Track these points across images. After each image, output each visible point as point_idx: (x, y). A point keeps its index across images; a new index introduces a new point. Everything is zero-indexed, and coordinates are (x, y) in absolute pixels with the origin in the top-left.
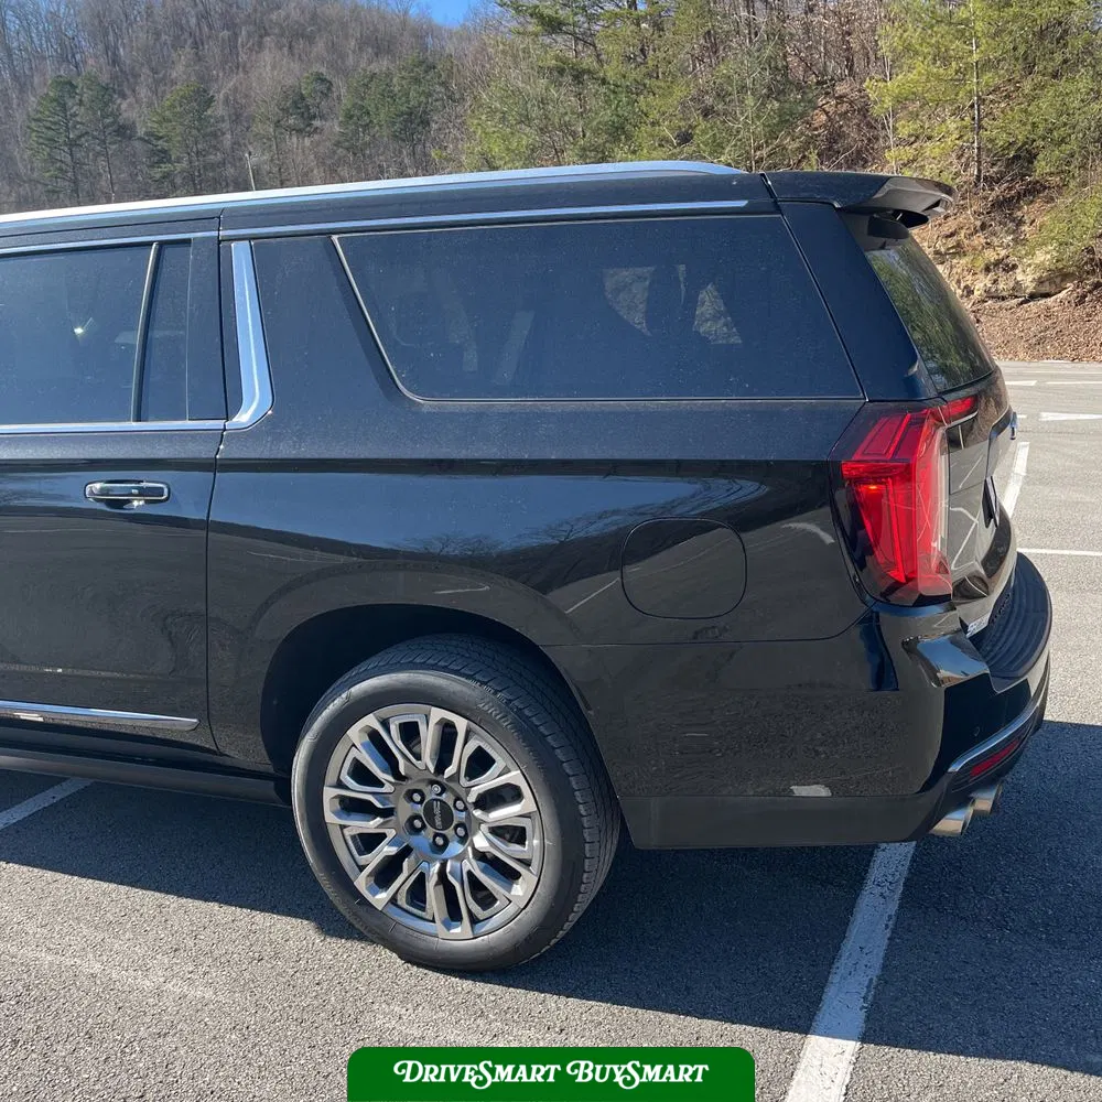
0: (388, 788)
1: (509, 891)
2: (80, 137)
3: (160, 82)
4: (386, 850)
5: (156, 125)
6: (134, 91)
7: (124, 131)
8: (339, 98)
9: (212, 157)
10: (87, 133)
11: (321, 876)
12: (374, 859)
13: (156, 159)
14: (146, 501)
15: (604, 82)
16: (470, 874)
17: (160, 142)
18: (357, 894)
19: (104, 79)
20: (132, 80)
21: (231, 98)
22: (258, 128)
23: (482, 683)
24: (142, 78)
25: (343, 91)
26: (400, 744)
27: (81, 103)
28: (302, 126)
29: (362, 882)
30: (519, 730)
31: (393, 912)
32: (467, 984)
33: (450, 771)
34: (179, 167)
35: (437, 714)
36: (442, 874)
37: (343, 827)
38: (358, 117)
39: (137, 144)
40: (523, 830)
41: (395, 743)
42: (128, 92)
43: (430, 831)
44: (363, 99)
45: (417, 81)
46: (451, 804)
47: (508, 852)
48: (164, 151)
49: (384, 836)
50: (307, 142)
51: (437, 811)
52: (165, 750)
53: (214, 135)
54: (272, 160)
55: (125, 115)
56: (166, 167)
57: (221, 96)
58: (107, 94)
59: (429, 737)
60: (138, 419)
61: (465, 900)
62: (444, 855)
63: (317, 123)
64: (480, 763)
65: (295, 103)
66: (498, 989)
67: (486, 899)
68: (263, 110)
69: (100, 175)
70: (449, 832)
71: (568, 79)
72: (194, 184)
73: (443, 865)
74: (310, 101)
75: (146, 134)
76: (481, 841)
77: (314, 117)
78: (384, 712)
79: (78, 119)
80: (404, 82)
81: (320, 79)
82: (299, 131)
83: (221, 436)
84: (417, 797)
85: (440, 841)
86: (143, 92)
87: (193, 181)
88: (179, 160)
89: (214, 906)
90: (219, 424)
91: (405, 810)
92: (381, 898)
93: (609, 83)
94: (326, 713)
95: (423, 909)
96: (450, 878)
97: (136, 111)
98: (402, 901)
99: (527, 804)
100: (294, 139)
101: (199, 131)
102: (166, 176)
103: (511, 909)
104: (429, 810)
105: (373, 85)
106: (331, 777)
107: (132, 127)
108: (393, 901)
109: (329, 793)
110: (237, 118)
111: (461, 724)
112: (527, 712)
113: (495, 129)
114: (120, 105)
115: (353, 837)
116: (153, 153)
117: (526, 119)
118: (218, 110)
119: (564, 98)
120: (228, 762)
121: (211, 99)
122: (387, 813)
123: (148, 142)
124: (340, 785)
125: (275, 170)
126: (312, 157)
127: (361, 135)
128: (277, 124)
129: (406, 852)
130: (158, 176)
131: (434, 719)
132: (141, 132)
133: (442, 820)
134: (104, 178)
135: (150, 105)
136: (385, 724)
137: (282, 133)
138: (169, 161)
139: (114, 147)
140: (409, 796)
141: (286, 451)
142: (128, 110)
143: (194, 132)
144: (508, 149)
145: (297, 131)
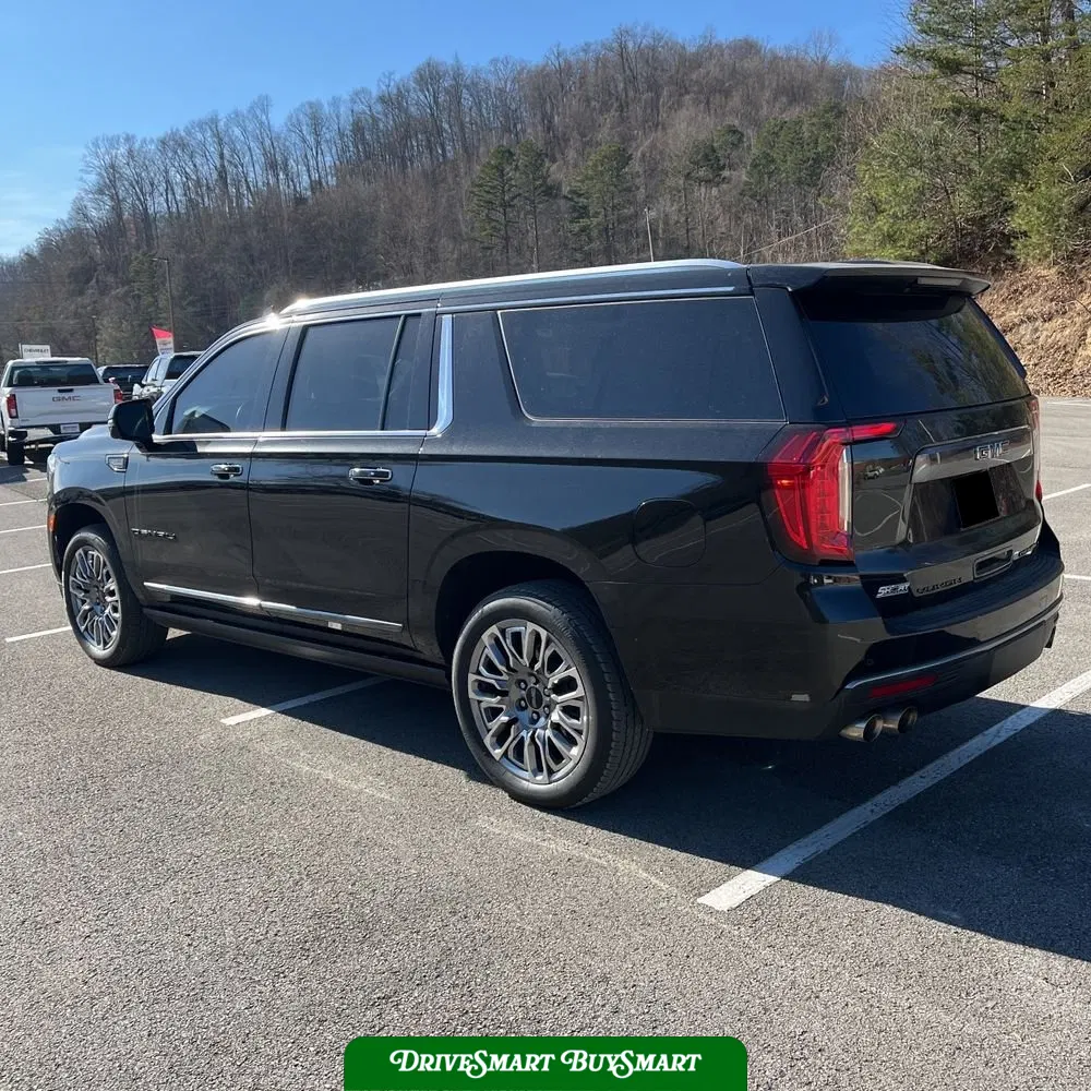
0: (505, 677)
1: (569, 751)
2: (514, 198)
3: (588, 144)
4: (504, 718)
5: (579, 184)
6: (563, 154)
7: (551, 192)
8: (749, 147)
9: (626, 211)
10: (519, 195)
11: (466, 735)
12: (495, 725)
13: (575, 215)
14: (381, 481)
15: (1003, 119)
16: (549, 738)
17: (581, 200)
18: (484, 748)
19: (540, 145)
20: (563, 144)
21: (648, 155)
22: (670, 182)
23: (556, 607)
24: (572, 143)
25: (753, 141)
26: (511, 647)
27: (517, 167)
28: (711, 176)
29: (488, 740)
30: (574, 638)
31: (506, 763)
32: (544, 815)
33: (538, 666)
34: (595, 221)
35: (531, 626)
36: (532, 738)
37: (480, 702)
38: (764, 166)
39: (562, 202)
40: (578, 709)
41: (508, 645)
42: (558, 156)
43: (530, 709)
44: (772, 147)
45: (828, 126)
46: (541, 690)
47: (569, 723)
48: (585, 208)
49: (501, 709)
50: (714, 191)
51: (533, 694)
52: (384, 647)
53: (629, 190)
54: (680, 211)
55: (553, 177)
56: (584, 222)
57: (639, 154)
58: (539, 158)
59: (526, 642)
60: (382, 429)
61: (545, 756)
62: (536, 726)
63: (726, 173)
64: (555, 661)
65: (706, 156)
66: (560, 819)
67: (557, 757)
68: (675, 164)
69: (527, 231)
70: (540, 710)
71: (964, 118)
72: (608, 237)
73: (534, 733)
74: (720, 153)
75: (571, 192)
76: (556, 716)
77: (723, 168)
78: (502, 624)
79: (513, 183)
80: (814, 129)
81: (733, 131)
82: (708, 181)
83: (422, 441)
84: (523, 685)
85: (535, 716)
86: (571, 154)
87: (607, 234)
88: (596, 214)
89: (412, 757)
90: (422, 432)
91: (516, 694)
92: (497, 753)
93: (1008, 120)
94: (470, 623)
95: (522, 762)
96: (537, 740)
97: (561, 173)
98: (511, 754)
99: (579, 692)
100: (703, 190)
101: (616, 186)
102: (583, 230)
103: (571, 764)
104: (529, 695)
105: (782, 133)
106: (473, 668)
107: (559, 188)
108: (505, 754)
109: (472, 677)
110: (651, 172)
111: (544, 634)
112: (581, 628)
113: (883, 174)
114: (549, 168)
115: (485, 709)
116: (574, 209)
117: (917, 163)
118: (636, 166)
119: (957, 138)
120: (422, 657)
121: (630, 158)
122: (504, 694)
123: (571, 199)
124: (479, 673)
125: (683, 219)
126: (718, 205)
127: (766, 180)
128: (688, 176)
129: (513, 721)
130: (577, 229)
131: (529, 630)
132: (565, 190)
133: (536, 703)
134: (530, 234)
135: (576, 166)
136: (503, 632)
137: (691, 185)
138: (589, 217)
139: (541, 206)
140: (519, 682)
141: (456, 450)
142: (555, 172)
143: (612, 188)
144: (896, 194)
145: (706, 182)
